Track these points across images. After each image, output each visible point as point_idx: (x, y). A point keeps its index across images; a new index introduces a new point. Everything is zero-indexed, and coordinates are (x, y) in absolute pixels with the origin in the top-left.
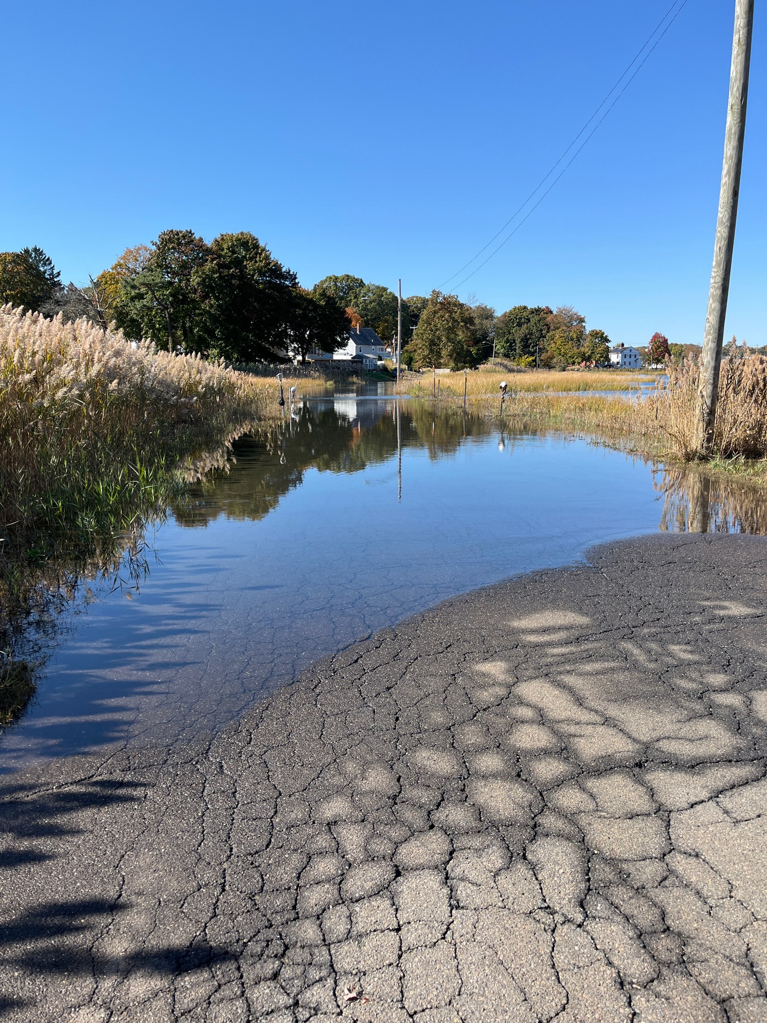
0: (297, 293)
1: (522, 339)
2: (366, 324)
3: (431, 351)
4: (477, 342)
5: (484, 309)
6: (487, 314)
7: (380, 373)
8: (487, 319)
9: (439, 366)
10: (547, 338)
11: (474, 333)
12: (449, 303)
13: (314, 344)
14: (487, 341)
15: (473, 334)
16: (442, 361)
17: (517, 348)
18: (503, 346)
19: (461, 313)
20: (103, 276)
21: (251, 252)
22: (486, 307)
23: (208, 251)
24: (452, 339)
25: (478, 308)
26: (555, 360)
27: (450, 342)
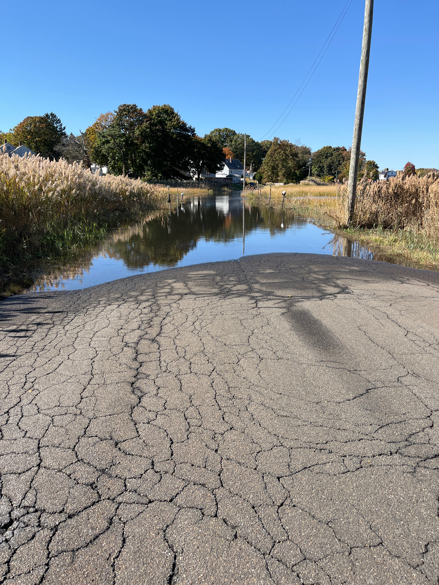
0: (195, 140)
1: (328, 166)
2: (236, 156)
3: (273, 173)
4: (300, 167)
5: (305, 148)
6: (306, 151)
8: (306, 154)
9: (277, 181)
10: (342, 165)
11: (298, 162)
12: (284, 145)
13: (204, 169)
14: (306, 167)
16: (279, 178)
17: (325, 171)
18: (317, 170)
19: (290, 150)
20: (88, 130)
21: (170, 116)
23: (145, 116)
24: (285, 166)
25: (301, 147)
27: (284, 168)
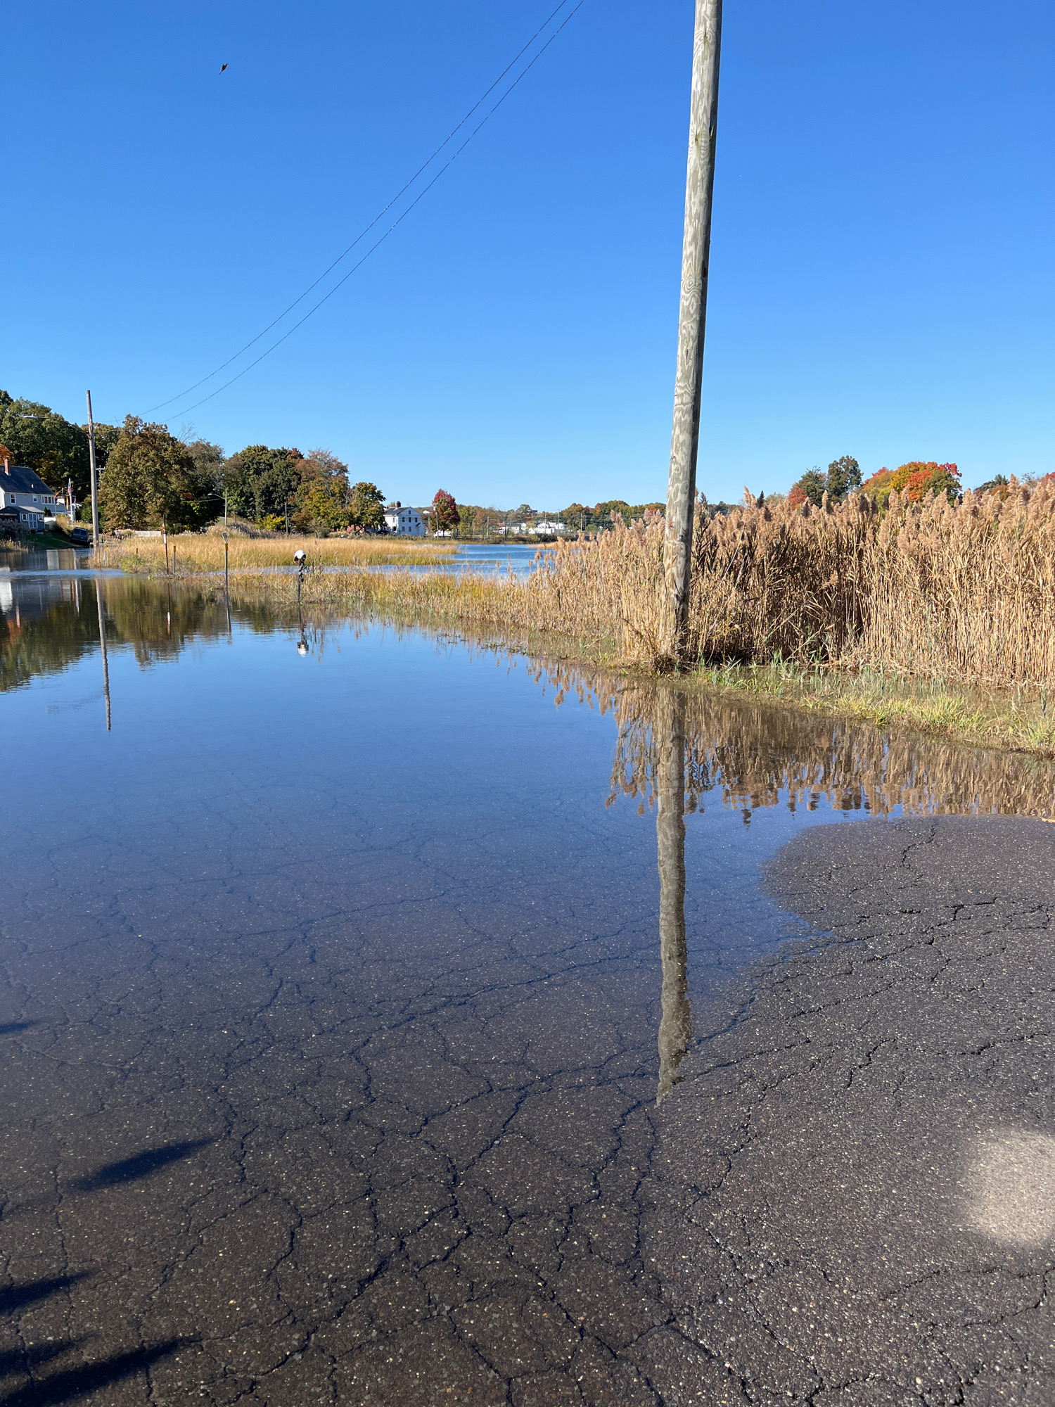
1: (263, 492)
2: (18, 460)
3: (131, 504)
4: (199, 493)
5: (207, 447)
6: (212, 456)
7: (50, 535)
8: (211, 461)
9: (143, 526)
10: (299, 492)
11: (193, 480)
12: (154, 436)
14: (214, 492)
15: (192, 483)
16: (148, 519)
17: (257, 504)
18: (236, 501)
19: (173, 451)
22: (208, 444)
24: (162, 488)
25: (197, 445)
26: (313, 522)
27: (159, 492)
